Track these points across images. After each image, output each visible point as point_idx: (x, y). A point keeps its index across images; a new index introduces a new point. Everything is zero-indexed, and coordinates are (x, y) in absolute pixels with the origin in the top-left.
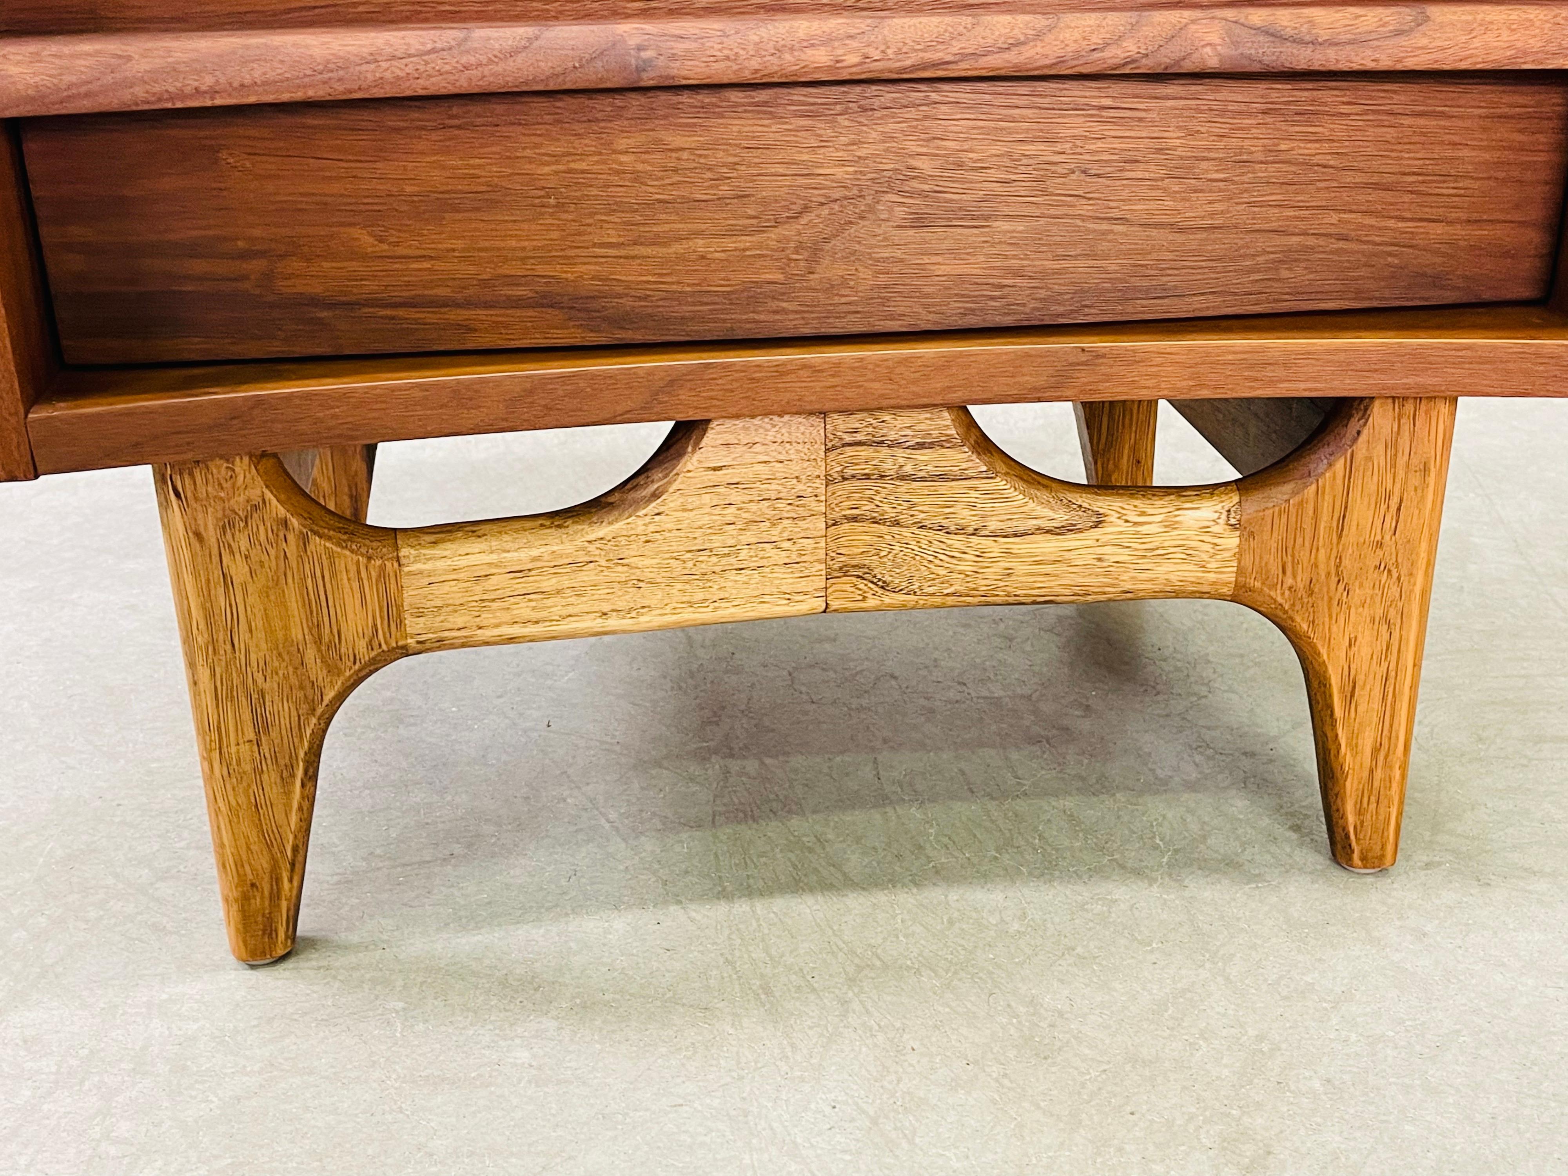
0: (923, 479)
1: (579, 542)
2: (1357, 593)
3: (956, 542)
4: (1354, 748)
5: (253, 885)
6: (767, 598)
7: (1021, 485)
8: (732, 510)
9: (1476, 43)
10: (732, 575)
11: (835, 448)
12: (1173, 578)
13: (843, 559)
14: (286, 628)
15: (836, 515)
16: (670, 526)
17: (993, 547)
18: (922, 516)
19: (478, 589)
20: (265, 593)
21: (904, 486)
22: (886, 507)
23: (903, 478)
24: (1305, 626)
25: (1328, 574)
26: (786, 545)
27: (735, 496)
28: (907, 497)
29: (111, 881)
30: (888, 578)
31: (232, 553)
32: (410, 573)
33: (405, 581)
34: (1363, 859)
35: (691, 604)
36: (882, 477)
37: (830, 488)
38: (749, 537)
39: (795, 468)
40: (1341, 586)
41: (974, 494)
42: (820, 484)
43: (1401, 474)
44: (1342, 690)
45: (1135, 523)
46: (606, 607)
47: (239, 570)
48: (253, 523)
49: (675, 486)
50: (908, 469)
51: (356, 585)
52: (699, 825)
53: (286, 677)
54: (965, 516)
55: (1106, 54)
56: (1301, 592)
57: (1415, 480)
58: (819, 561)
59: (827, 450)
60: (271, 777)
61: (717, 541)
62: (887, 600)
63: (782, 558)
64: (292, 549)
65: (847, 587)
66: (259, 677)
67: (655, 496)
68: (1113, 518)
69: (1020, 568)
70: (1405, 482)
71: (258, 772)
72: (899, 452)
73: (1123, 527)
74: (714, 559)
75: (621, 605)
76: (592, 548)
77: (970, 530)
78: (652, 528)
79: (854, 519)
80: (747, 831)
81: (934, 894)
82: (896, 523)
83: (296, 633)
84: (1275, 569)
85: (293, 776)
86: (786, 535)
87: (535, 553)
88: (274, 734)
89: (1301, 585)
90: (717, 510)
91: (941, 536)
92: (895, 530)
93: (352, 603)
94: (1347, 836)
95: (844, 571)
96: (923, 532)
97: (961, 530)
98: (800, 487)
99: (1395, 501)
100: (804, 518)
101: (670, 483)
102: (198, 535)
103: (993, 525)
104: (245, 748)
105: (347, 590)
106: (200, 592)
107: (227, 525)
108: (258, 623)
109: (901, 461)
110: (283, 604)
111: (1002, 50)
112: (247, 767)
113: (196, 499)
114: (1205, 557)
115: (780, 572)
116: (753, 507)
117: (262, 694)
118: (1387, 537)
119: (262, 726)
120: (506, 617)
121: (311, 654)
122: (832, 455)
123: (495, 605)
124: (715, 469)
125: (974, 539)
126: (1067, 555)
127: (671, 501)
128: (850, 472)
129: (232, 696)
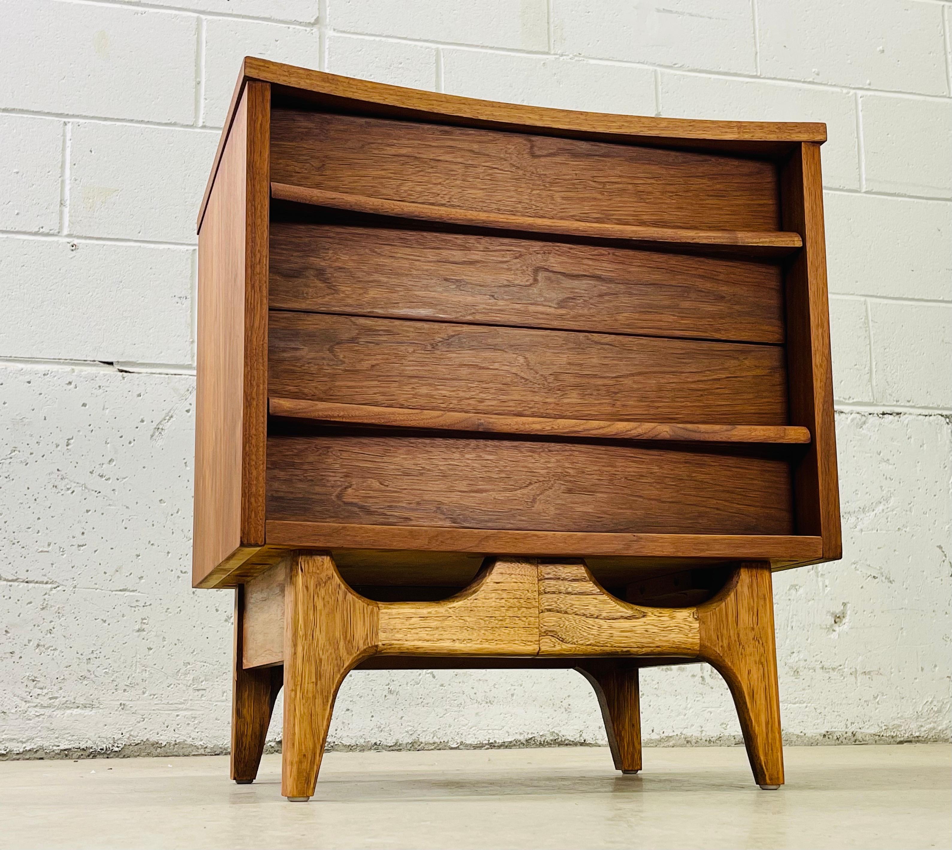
0: (575, 594)
2: (748, 650)
3: (590, 621)
4: (758, 722)
5: (304, 755)
6: (517, 642)
8: (503, 601)
10: (503, 629)
11: (541, 580)
12: (676, 640)
13: (546, 628)
14: (334, 632)
15: (542, 608)
16: (480, 605)
17: (605, 624)
18: (576, 610)
19: (407, 623)
20: (328, 614)
21: (569, 597)
22: (562, 606)
23: (568, 593)
24: (730, 664)
25: (735, 641)
26: (524, 619)
27: (504, 595)
28: (570, 602)
30: (564, 637)
31: (318, 596)
32: (382, 613)
33: (380, 617)
34: (771, 779)
35: (487, 640)
36: (560, 593)
37: (540, 596)
38: (510, 613)
39: (527, 586)
40: (741, 647)
41: (595, 601)
42: (536, 594)
43: (756, 600)
44: (749, 695)
45: (659, 616)
46: (455, 637)
47: (320, 604)
48: (327, 584)
49: (482, 589)
50: (570, 590)
51: (362, 615)
53: (331, 654)
54: (593, 610)
55: (632, 432)
57: (762, 602)
58: (537, 628)
59: (539, 580)
60: (319, 701)
61: (497, 614)
62: (564, 647)
63: (521, 624)
64: (341, 598)
65: (547, 640)
66: (321, 653)
67: (475, 592)
68: (650, 614)
69: (616, 633)
70: (758, 603)
71: (314, 697)
72: (566, 583)
73: (654, 617)
74: (497, 622)
75: (460, 637)
76: (450, 610)
77: (595, 616)
78: (473, 605)
79: (549, 610)
82: (566, 613)
83: (337, 634)
84: (714, 637)
86: (524, 614)
88: (323, 680)
89: (725, 645)
90: (498, 601)
91: (583, 618)
92: (566, 615)
93: (360, 624)
94: (762, 768)
95: (546, 633)
96: (577, 617)
97: (592, 616)
98: (529, 594)
99: (755, 610)
100: (530, 608)
101: (480, 587)
102: (307, 587)
103: (604, 614)
104: (311, 685)
105: (358, 618)
106: (304, 611)
107: (318, 585)
108: (324, 628)
109: (567, 586)
110: (334, 621)
111: (597, 429)
112: (310, 695)
113: (308, 573)
114: (687, 631)
115: (522, 631)
116: (511, 601)
117: (321, 660)
118: (755, 626)
119: (319, 676)
120: (416, 636)
121: (342, 644)
122: (541, 582)
123: (413, 631)
124: (497, 583)
125: (596, 620)
126: (634, 629)
127: (480, 594)
128: (548, 590)
129: (309, 660)
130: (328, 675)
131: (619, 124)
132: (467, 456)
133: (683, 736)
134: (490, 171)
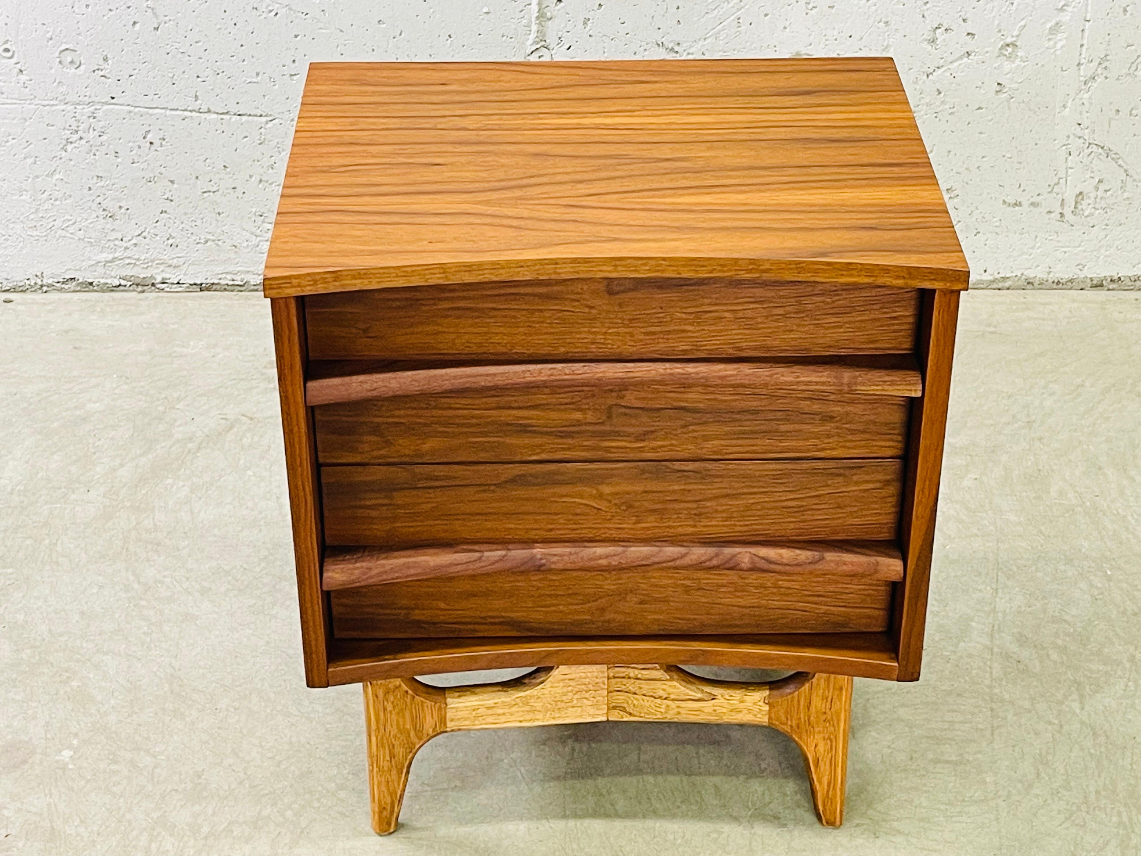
0: (645, 680)
1: (514, 697)
2: (817, 730)
3: (658, 701)
4: (820, 782)
5: (384, 808)
6: (584, 716)
7: (684, 684)
8: (571, 688)
9: (840, 568)
10: (570, 709)
12: (744, 719)
13: (614, 704)
14: (404, 725)
15: (611, 689)
16: (547, 693)
17: (673, 705)
18: (645, 692)
19: (474, 713)
20: (398, 714)
21: (638, 681)
22: (631, 688)
23: (638, 679)
25: (805, 722)
26: (592, 699)
28: (639, 685)
29: (320, 788)
30: (631, 712)
31: (388, 701)
33: (447, 710)
34: (827, 823)
35: (554, 718)
36: (629, 678)
38: (577, 696)
39: (596, 674)
40: (810, 726)
41: (665, 686)
42: (605, 679)
43: (831, 690)
44: (813, 761)
46: (521, 719)
47: (389, 707)
48: (396, 692)
50: (639, 676)
51: (430, 711)
52: (558, 778)
53: (403, 740)
54: (661, 693)
56: (795, 727)
57: (837, 692)
58: (605, 704)
59: (608, 668)
60: (394, 772)
61: (564, 698)
62: (631, 718)
63: (590, 703)
64: (409, 700)
65: (615, 713)
66: (393, 740)
67: (542, 682)
68: (719, 697)
69: (683, 712)
71: (390, 770)
72: (636, 671)
73: (722, 700)
74: (564, 704)
75: (527, 718)
76: (517, 700)
77: (664, 698)
78: (540, 693)
79: (619, 691)
80: (578, 784)
81: (650, 823)
82: (635, 694)
83: (408, 726)
84: (784, 719)
85: (402, 773)
86: (591, 696)
87: (496, 701)
88: (396, 759)
89: (794, 725)
90: (565, 688)
91: (652, 699)
92: (634, 696)
93: (429, 718)
94: (820, 814)
95: (614, 708)
96: (645, 697)
97: (660, 697)
98: (598, 680)
99: (829, 699)
100: (599, 690)
101: (547, 680)
102: (377, 696)
103: (673, 697)
104: (386, 763)
105: (427, 713)
106: (375, 712)
107: (387, 693)
108: (395, 723)
109: (637, 673)
110: (404, 717)
112: (386, 769)
114: (756, 713)
115: (589, 708)
116: (579, 687)
117: (393, 746)
118: (828, 710)
119: (392, 756)
120: (483, 722)
121: (412, 734)
122: (610, 670)
123: (480, 718)
125: (665, 701)
126: (702, 709)
127: (548, 684)
128: (616, 675)
129: (383, 746)
130: (401, 755)
131: (710, 268)
132: (532, 578)
133: (1023, 277)
134: (560, 315)
